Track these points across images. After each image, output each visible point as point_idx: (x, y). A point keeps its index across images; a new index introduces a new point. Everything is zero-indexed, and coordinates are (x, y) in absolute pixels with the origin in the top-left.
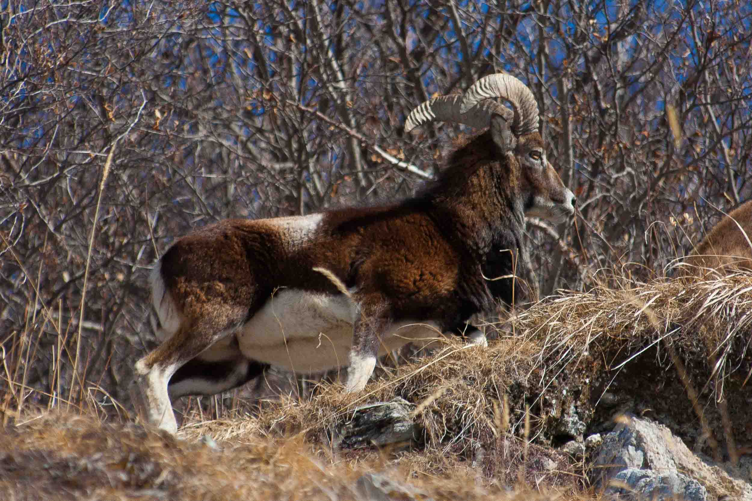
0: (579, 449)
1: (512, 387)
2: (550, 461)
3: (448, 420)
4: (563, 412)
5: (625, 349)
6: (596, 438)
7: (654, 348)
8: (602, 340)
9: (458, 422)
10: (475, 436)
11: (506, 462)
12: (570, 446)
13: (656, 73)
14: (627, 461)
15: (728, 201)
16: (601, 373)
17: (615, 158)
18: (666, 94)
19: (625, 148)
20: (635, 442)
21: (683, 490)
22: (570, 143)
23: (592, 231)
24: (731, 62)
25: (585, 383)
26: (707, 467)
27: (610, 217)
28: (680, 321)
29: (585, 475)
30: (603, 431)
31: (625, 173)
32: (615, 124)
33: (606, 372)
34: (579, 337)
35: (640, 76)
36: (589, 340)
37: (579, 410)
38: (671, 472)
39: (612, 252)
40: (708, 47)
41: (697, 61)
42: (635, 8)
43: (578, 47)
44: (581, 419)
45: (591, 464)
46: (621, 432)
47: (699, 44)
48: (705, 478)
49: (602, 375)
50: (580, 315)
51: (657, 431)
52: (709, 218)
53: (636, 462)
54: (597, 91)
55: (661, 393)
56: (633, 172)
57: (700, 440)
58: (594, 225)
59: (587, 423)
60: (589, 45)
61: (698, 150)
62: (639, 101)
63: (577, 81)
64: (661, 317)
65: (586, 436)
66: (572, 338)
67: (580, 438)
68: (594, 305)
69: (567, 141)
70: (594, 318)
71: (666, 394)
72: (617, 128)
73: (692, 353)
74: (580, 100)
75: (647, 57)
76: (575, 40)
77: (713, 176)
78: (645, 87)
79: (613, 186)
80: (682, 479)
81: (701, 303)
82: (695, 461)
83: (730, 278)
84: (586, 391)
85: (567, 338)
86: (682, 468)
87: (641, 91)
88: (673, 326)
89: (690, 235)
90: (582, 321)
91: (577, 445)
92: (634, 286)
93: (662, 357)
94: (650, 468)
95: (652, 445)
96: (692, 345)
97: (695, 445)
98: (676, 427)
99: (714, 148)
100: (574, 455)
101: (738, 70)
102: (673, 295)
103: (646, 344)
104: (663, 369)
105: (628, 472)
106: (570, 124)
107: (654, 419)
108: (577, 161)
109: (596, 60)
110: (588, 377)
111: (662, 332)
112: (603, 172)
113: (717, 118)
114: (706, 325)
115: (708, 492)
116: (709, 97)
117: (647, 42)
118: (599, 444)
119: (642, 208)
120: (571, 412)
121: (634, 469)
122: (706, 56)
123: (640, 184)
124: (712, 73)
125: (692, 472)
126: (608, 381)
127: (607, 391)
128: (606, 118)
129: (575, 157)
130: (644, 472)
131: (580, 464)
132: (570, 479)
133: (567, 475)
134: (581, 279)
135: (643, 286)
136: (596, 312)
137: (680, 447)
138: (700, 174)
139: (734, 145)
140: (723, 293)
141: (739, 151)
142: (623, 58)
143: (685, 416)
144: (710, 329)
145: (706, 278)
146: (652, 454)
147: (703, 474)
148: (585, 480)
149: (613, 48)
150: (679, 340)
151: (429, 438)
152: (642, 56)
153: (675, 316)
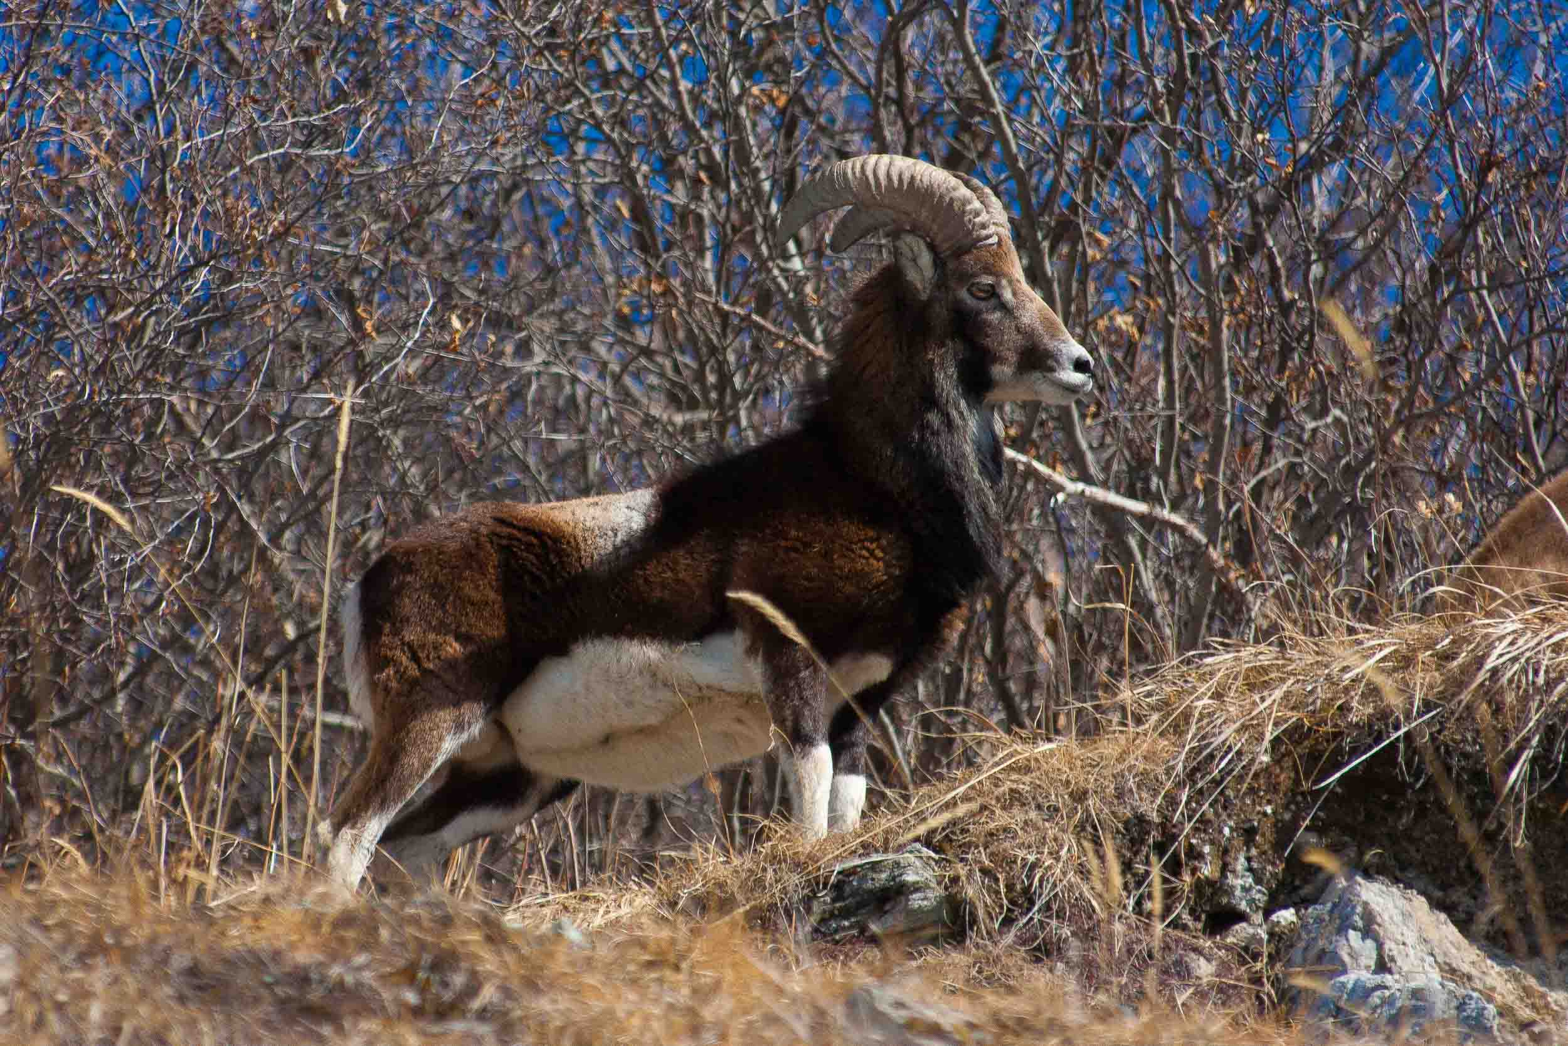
0: (1254, 938)
1: (1126, 823)
2: (1202, 961)
3: (1010, 887)
4: (1225, 868)
5: (1339, 751)
6: (1286, 916)
7: (1393, 746)
8: (1296, 734)
9: (1027, 890)
10: (1060, 915)
11: (1120, 962)
12: (1240, 932)
13: (1385, 232)
14: (1346, 959)
15: (1524, 471)
16: (1294, 795)
17: (1311, 394)
18: (1404, 274)
19: (1330, 374)
20: (1360, 924)
21: (1454, 1012)
22: (1226, 367)
23: (1271, 531)
24: (1526, 211)
25: (1265, 814)
26: (1497, 968)
27: (1302, 502)
28: (1442, 695)
29: (1268, 987)
30: (1301, 904)
31: (1329, 419)
32: (1310, 330)
33: (1303, 794)
34: (1252, 728)
35: (1355, 239)
36: (1269, 734)
37: (1255, 865)
38: (1430, 978)
39: (1309, 568)
40: (1482, 184)
41: (1462, 208)
42: (1341, 110)
43: (1236, 185)
44: (1258, 881)
45: (1278, 966)
46: (1335, 905)
47: (1465, 176)
48: (1493, 989)
49: (1297, 799)
50: (1252, 687)
51: (1401, 902)
52: (1490, 502)
53: (1363, 961)
54: (1274, 269)
55: (1408, 830)
56: (1345, 419)
57: (1483, 918)
58: (1274, 519)
59: (1269, 889)
60: (1258, 182)
61: (1467, 377)
62: (1353, 288)
63: (1236, 249)
64: (1405, 689)
65: (1267, 913)
66: (1238, 731)
67: (1258, 918)
68: (1279, 668)
69: (1219, 363)
70: (1278, 694)
71: (1416, 834)
72: (1312, 336)
73: (1466, 756)
74: (1242, 284)
75: (1367, 204)
76: (1231, 172)
77: (1496, 424)
78: (1366, 259)
79: (1308, 445)
80: (1450, 992)
81: (1480, 661)
82: (1474, 958)
83: (1535, 615)
84: (1267, 828)
85: (1229, 731)
86: (1451, 972)
87: (1358, 266)
88: (1427, 705)
89: (1455, 535)
90: (1257, 698)
91: (1251, 931)
92: (1351, 631)
93: (1409, 764)
94: (1390, 972)
95: (1392, 928)
96: (1464, 740)
97: (1474, 928)
98: (1438, 894)
99: (1496, 371)
100: (1246, 949)
101: (1539, 225)
102: (1427, 648)
103: (1378, 740)
104: (1411, 786)
105: (1349, 979)
106: (1225, 331)
107: (1396, 881)
108: (1240, 399)
109: (1273, 210)
110: (1269, 802)
111: (1408, 717)
112: (1289, 417)
113: (1500, 316)
114: (1489, 703)
115: (1501, 1015)
116: (1484, 275)
117: (1366, 177)
118: (1292, 928)
119: (1364, 486)
120: (1239, 868)
121: (1359, 974)
122: (1477, 199)
123: (1358, 442)
124: (1490, 232)
125: (1470, 978)
126: (1309, 808)
127: (1307, 829)
128: (1293, 317)
129: (1236, 392)
130: (1378, 979)
131: (1259, 966)
132: (1239, 995)
133: (1235, 987)
134: (1250, 620)
135: (1367, 631)
136: (1283, 680)
137: (1445, 932)
138: (1470, 420)
139: (1535, 367)
140: (1521, 642)
141: (1544, 377)
142: (1322, 206)
143: (1454, 874)
144: (1497, 710)
145: (1489, 615)
146: (1393, 946)
147: (1489, 981)
148: (1269, 996)
149: (1304, 188)
150: (1439, 732)
151: (974, 921)
152: (1359, 201)
153: (1431, 687)
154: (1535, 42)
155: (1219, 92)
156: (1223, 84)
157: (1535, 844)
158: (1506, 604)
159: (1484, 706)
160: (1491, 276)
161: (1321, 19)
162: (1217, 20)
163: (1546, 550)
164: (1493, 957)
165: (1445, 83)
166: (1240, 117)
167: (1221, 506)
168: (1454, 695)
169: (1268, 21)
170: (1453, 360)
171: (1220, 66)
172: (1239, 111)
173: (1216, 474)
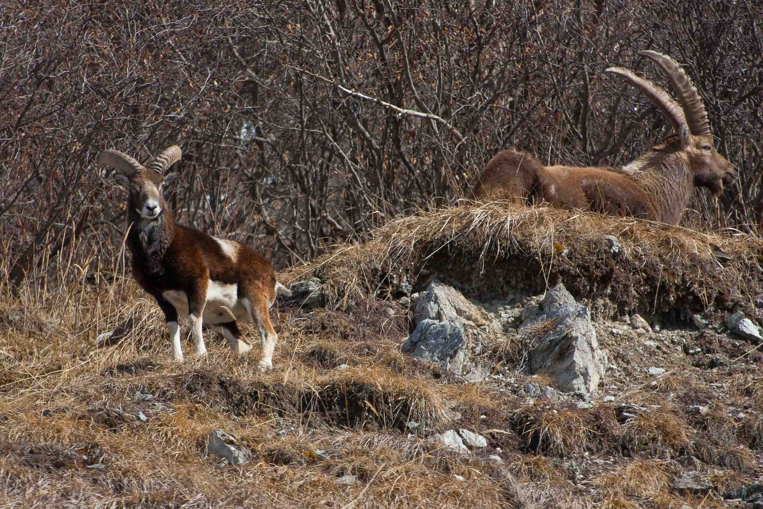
0: (407, 302)
1: (372, 270)
2: (391, 310)
3: (338, 290)
4: (400, 281)
5: (432, 247)
6: (416, 295)
7: (446, 246)
8: (420, 242)
9: (343, 291)
10: (352, 298)
11: (368, 312)
12: (404, 299)
14: (429, 309)
16: (420, 259)
20: (434, 299)
25: (412, 265)
26: (475, 307)
28: (460, 231)
29: (409, 317)
30: (420, 291)
34: (408, 241)
36: (413, 242)
37: (409, 279)
44: (410, 284)
46: (428, 293)
49: (421, 261)
50: (408, 229)
51: (447, 291)
59: (412, 286)
65: (411, 294)
66: (404, 242)
67: (409, 295)
70: (416, 230)
73: (466, 247)
81: (471, 221)
82: (468, 305)
84: (412, 269)
85: (401, 242)
86: (459, 311)
88: (456, 234)
90: (410, 232)
91: (406, 299)
92: (438, 211)
93: (451, 251)
95: (443, 300)
96: (466, 243)
97: (470, 295)
98: (459, 286)
100: (404, 305)
102: (457, 217)
103: (443, 244)
104: (452, 256)
105: (426, 321)
107: (446, 284)
110: (413, 261)
111: (451, 236)
118: (417, 298)
120: (404, 280)
121: (428, 320)
127: (423, 269)
130: (433, 321)
131: (407, 310)
132: (401, 319)
136: (417, 226)
146: (443, 306)
147: (471, 312)
148: (409, 320)
150: (460, 241)
151: (328, 300)
153: (458, 228)
157: (486, 271)
164: (474, 304)
168: (464, 231)
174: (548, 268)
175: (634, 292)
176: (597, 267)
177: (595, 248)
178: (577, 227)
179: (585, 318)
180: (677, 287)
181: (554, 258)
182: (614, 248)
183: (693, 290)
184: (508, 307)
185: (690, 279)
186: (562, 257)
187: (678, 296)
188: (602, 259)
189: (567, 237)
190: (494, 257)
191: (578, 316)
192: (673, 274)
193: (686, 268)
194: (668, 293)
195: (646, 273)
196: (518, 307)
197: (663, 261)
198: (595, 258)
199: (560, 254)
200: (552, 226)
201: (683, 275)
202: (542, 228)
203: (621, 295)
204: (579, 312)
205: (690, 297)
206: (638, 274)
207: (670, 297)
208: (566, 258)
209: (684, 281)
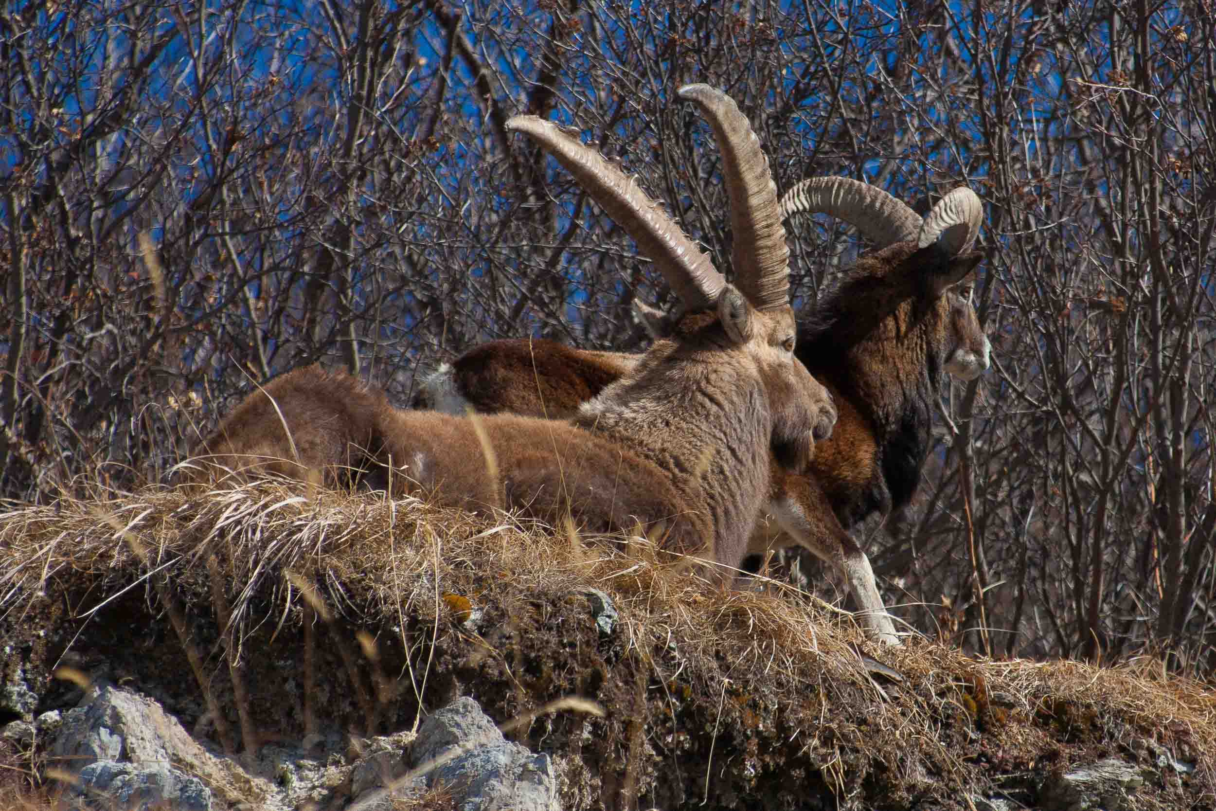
0: (26, 732)
4: (5, 677)
5: (99, 588)
6: (52, 716)
7: (141, 586)
8: (64, 574)
12: (14, 728)
13: (151, 187)
14: (97, 750)
15: (253, 375)
16: (63, 622)
17: (90, 310)
18: (165, 219)
19: (105, 295)
20: (109, 723)
21: (178, 793)
22: (23, 288)
23: (54, 416)
24: (261, 174)
25: (39, 637)
26: (214, 760)
27: (81, 395)
28: (180, 548)
29: (34, 771)
30: (62, 707)
31: (103, 331)
32: (90, 260)
33: (69, 621)
34: (31, 569)
35: (128, 192)
36: (45, 574)
37: (29, 676)
38: (163, 767)
39: (83, 446)
40: (226, 152)
41: (210, 172)
42: (121, 92)
43: (35, 147)
44: (31, 688)
45: (43, 754)
46: (90, 708)
47: (214, 147)
48: (210, 775)
49: (65, 626)
50: (33, 538)
51: (142, 707)
52: (226, 399)
53: (110, 752)
54: (64, 213)
55: (149, 650)
56: (116, 331)
57: (203, 720)
58: (58, 407)
59: (39, 695)
60: (53, 145)
61: (211, 300)
62: (125, 228)
63: (34, 197)
64: (151, 544)
65: (37, 713)
66: (20, 571)
67: (30, 717)
68: (55, 523)
69: (17, 285)
70: (53, 543)
71: (156, 654)
72: (92, 267)
73: (196, 594)
74: (39, 224)
75: (138, 164)
76: (32, 137)
77: (232, 338)
78: (135, 207)
79: (85, 350)
80: (176, 777)
81: (211, 523)
82: (196, 751)
83: (254, 487)
84: (40, 648)
85: (13, 571)
86: (177, 761)
87: (129, 213)
88: (169, 555)
89: (198, 423)
90: (37, 546)
91: (24, 726)
92: (113, 496)
93: (153, 600)
94: (130, 760)
95: (134, 726)
96: (196, 583)
97: (197, 727)
98: (170, 701)
99: (234, 298)
100: (19, 741)
101: (270, 186)
102: (170, 510)
103: (130, 581)
104: (154, 617)
105: (98, 766)
106: (23, 259)
107: (138, 690)
108: (33, 313)
109: (64, 167)
110: (42, 627)
111: (153, 564)
112: (71, 329)
113: (239, 255)
114: (217, 554)
115: (215, 795)
116: (227, 224)
117: (138, 143)
118: (56, 724)
119: (128, 383)
120: (16, 678)
121: (105, 763)
122: (223, 164)
123: (125, 349)
124: (233, 189)
125: (192, 766)
126: (73, 634)
127: (72, 649)
128: (78, 251)
129: (31, 308)
130: (121, 765)
131: (28, 754)
132: (11, 776)
133: (9, 770)
134: (36, 485)
135: (126, 497)
136: (57, 533)
137: (175, 731)
138: (213, 335)
139: (263, 295)
140: (242, 508)
141: (270, 302)
142: (104, 164)
143: (183, 686)
144: (224, 560)
145: (219, 487)
146: (134, 740)
147: (208, 770)
148: (35, 778)
149: (89, 151)
150: (178, 576)
152: (131, 162)
153: (172, 541)
154: (272, 44)
155: (24, 73)
156: (27, 69)
157: (248, 663)
158: (232, 478)
159: (213, 557)
160: (233, 223)
161: (105, 21)
162: (24, 18)
163: (264, 437)
164: (210, 751)
165: (200, 75)
166: (40, 95)
167: (16, 396)
168: (190, 548)
169: (63, 20)
170: (202, 288)
171: (26, 54)
172: (39, 89)
173: (13, 371)
174: (425, 660)
175: (649, 749)
176: (560, 666)
177: (553, 615)
178: (507, 556)
179: (540, 782)
180: (764, 743)
181: (442, 631)
182: (602, 621)
183: (806, 754)
184: (308, 763)
185: (800, 722)
186: (465, 631)
187: (765, 766)
188: (572, 645)
189: (479, 580)
190: (274, 625)
191: (520, 778)
192: (755, 706)
193: (789, 692)
194: (738, 756)
195: (681, 699)
196: (336, 763)
197: (726, 668)
198: (554, 640)
199: (458, 622)
200: (436, 546)
201: (782, 709)
202: (409, 552)
203: (617, 751)
204: (524, 766)
205: (798, 773)
206: (662, 699)
207: (745, 769)
208: (476, 634)
209: (782, 727)
